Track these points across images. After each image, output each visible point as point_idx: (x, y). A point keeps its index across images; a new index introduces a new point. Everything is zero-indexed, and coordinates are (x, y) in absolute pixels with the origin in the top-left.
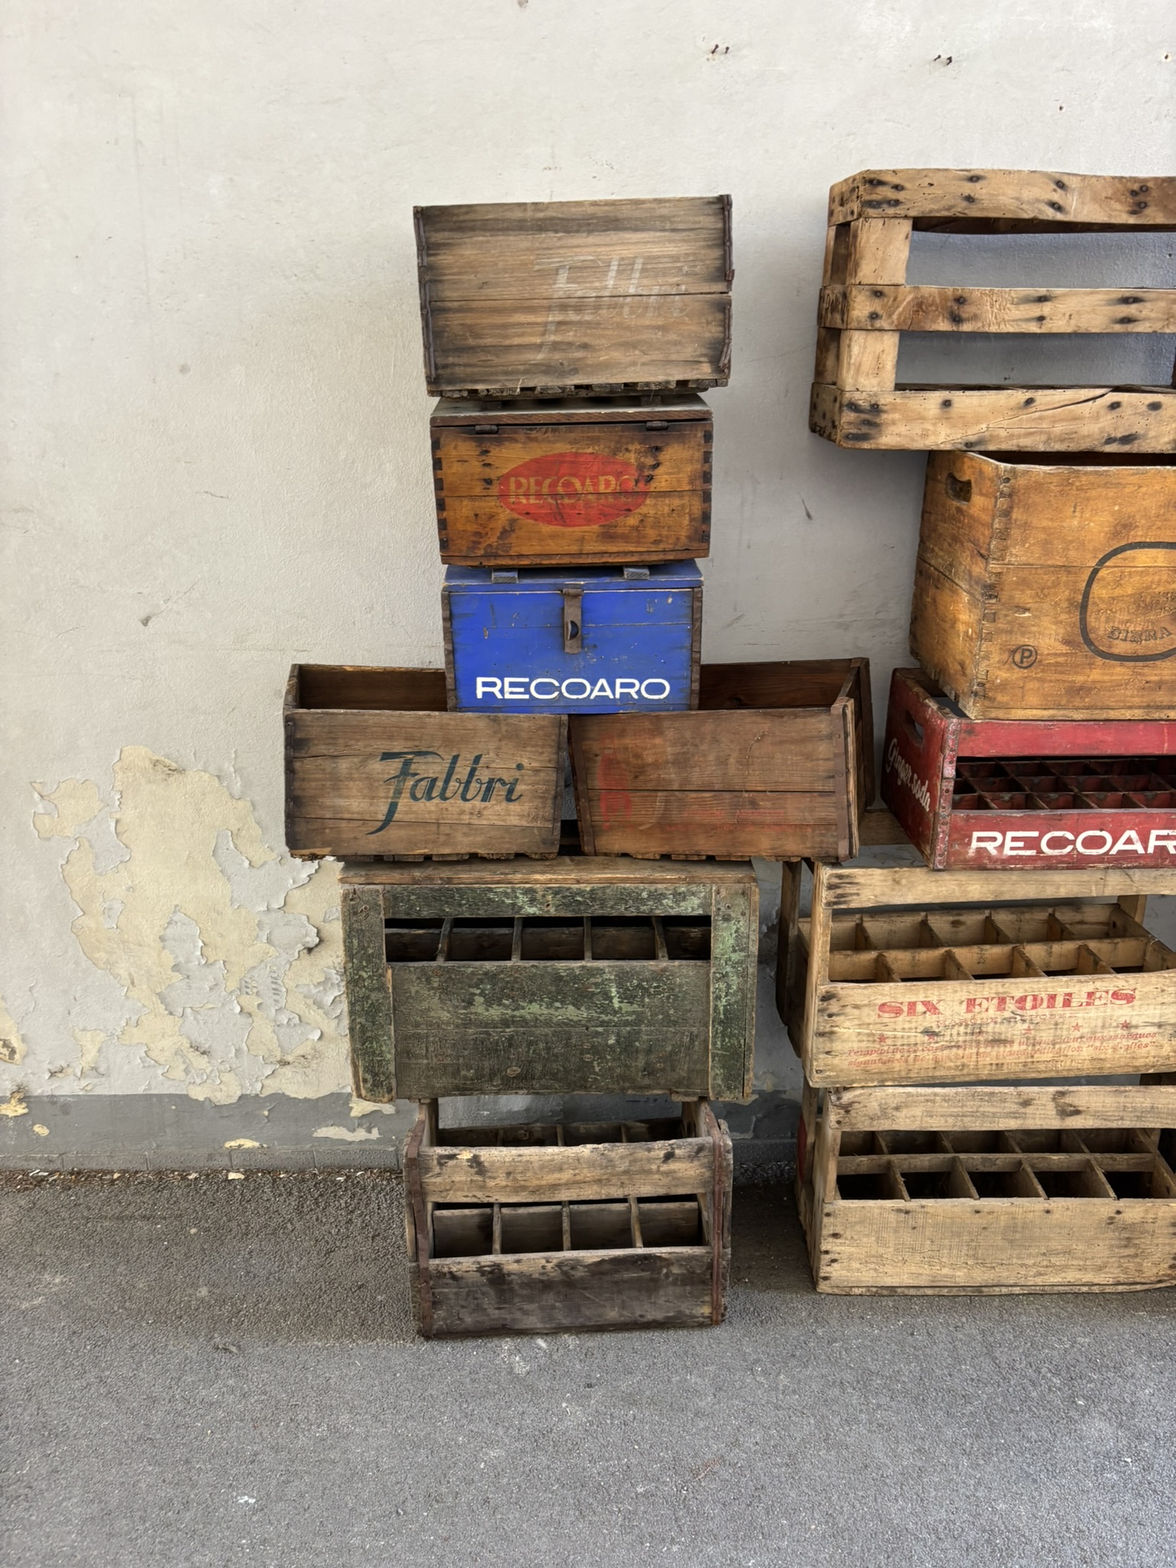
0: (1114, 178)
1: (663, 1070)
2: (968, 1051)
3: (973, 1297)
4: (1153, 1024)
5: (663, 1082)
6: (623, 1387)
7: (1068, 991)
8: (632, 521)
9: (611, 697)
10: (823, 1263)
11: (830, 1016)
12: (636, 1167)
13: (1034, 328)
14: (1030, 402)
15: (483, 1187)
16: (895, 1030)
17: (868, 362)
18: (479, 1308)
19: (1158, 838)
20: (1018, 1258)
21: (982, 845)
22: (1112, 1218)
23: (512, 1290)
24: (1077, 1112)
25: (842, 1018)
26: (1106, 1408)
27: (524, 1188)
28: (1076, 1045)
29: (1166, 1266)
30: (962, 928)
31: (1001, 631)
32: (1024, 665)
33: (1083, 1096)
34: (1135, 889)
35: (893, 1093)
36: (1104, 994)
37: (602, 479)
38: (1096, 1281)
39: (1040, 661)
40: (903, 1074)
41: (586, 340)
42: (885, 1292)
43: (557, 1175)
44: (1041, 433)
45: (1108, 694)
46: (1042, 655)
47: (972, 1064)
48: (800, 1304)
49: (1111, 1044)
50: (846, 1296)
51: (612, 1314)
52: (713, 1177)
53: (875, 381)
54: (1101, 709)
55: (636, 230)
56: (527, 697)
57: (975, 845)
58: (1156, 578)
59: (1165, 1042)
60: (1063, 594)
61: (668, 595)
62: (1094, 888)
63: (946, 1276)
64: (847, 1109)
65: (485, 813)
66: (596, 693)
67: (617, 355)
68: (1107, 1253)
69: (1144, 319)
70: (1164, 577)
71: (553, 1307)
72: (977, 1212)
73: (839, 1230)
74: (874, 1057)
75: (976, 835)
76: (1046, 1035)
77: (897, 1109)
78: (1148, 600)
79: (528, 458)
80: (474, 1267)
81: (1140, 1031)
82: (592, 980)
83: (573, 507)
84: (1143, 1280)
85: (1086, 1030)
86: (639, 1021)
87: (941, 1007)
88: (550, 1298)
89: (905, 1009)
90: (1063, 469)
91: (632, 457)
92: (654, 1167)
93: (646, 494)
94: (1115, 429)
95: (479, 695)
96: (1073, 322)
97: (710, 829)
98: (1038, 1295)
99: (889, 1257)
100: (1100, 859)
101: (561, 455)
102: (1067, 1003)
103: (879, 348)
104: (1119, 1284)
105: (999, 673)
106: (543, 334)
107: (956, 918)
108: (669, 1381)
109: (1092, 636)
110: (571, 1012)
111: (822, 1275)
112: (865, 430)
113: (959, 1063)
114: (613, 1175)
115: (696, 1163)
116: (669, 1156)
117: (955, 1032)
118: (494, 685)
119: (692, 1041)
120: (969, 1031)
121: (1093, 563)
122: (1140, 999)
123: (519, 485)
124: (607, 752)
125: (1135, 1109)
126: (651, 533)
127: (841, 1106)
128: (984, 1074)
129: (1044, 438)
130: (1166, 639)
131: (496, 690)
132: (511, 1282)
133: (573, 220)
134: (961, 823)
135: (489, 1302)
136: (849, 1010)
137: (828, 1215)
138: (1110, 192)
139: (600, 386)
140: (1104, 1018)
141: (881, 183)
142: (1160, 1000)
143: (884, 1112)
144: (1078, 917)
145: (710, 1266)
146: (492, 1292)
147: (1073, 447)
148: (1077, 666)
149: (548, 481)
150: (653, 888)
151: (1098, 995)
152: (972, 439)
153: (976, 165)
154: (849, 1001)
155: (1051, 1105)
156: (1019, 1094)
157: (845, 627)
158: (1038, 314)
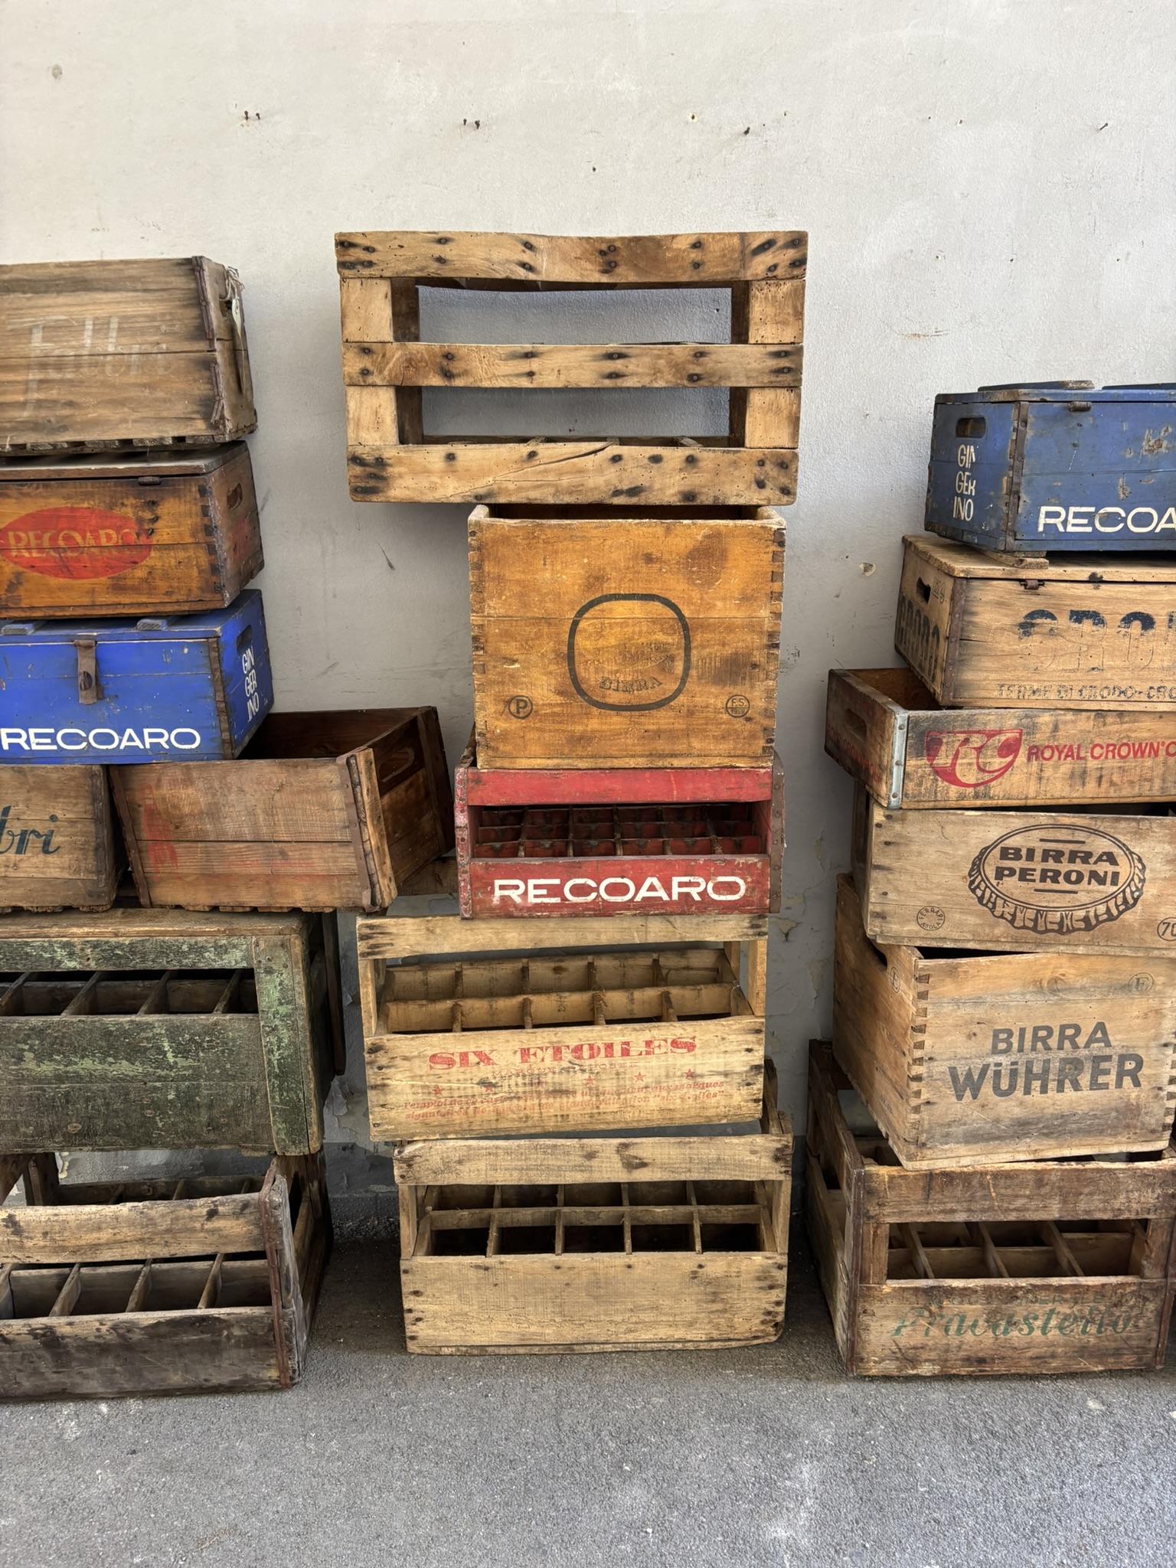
0: (580, 239)
1: (227, 1125)
2: (529, 1103)
3: (566, 1354)
4: (719, 1073)
5: (229, 1137)
6: (167, 1453)
7: (625, 1039)
8: (140, 573)
9: (142, 747)
10: (407, 1322)
11: (380, 1068)
12: (180, 1224)
13: (525, 383)
14: (532, 455)
15: (21, 1248)
16: (449, 1081)
17: (366, 418)
18: (36, 1372)
19: (681, 885)
20: (606, 1315)
21: (506, 893)
22: (694, 1272)
23: (68, 1353)
24: (643, 1165)
25: (393, 1070)
26: (650, 1473)
27: (63, 1249)
28: (642, 1095)
29: (758, 1321)
30: (564, 975)
31: (492, 683)
32: (521, 715)
33: (646, 1148)
34: (678, 936)
35: (454, 1146)
36: (663, 1043)
37: (102, 532)
38: (689, 1337)
39: (536, 712)
40: (465, 1126)
41: (71, 397)
42: (475, 1352)
43: (95, 1235)
44: (549, 485)
45: (608, 743)
46: (537, 705)
47: (536, 1116)
48: (385, 1365)
49: (679, 1093)
50: (435, 1355)
51: (176, 1379)
52: (262, 1234)
53: (376, 436)
54: (605, 757)
55: (106, 290)
56: (55, 747)
57: (498, 893)
58: (637, 629)
59: (734, 1091)
60: (548, 646)
61: (182, 645)
62: (636, 935)
63: (533, 1334)
64: (409, 1162)
65: (22, 865)
66: (125, 743)
67: (105, 412)
68: (695, 1308)
69: (632, 374)
70: (645, 629)
71: (114, 1371)
72: (558, 1268)
73: (418, 1287)
74: (432, 1109)
75: (498, 883)
76: (609, 1085)
77: (460, 1162)
78: (633, 651)
79: (23, 513)
80: (25, 1330)
81: (707, 1080)
82: (143, 1035)
83: (78, 560)
84: (736, 1337)
85: (650, 1080)
86: (196, 1075)
87: (494, 1056)
88: (109, 1362)
89: (457, 1059)
90: (528, 523)
91: (129, 512)
92: (198, 1225)
93: (149, 547)
94: (620, 482)
95: (6, 747)
96: (562, 377)
97: (250, 880)
98: (628, 1352)
99: (474, 1315)
100: (626, 906)
101: (56, 510)
102: (626, 1052)
103: (375, 402)
104: (712, 1340)
105: (497, 723)
106: (26, 391)
107: (557, 964)
108: (216, 1448)
109: (584, 686)
110: (124, 1067)
111: (408, 1334)
112: (372, 483)
113: (522, 1115)
114: (155, 1234)
115: (242, 1220)
116: (212, 1214)
117: (512, 1082)
118: (19, 736)
119: (253, 1095)
120: (527, 1081)
121: (572, 615)
122: (701, 1048)
123: (18, 539)
124: (148, 802)
125: (701, 1162)
126: (162, 585)
127: (402, 1160)
128: (550, 1125)
129: (552, 490)
130: (657, 689)
131: (22, 741)
132: (66, 1346)
133: (40, 281)
134: (480, 872)
135: (45, 1366)
136: (398, 1061)
137: (406, 1272)
138: (579, 253)
139: (93, 443)
140: (667, 1068)
141: (352, 245)
142: (723, 1048)
143: (447, 1165)
144: (683, 963)
145: (271, 1328)
146: (48, 1356)
147: (582, 499)
148: (573, 716)
149: (47, 536)
150: (193, 941)
151: (656, 1043)
152: (482, 491)
153: (444, 228)
154: (398, 1052)
155: (616, 1158)
156: (582, 1147)
157: (441, 675)
158: (527, 370)
